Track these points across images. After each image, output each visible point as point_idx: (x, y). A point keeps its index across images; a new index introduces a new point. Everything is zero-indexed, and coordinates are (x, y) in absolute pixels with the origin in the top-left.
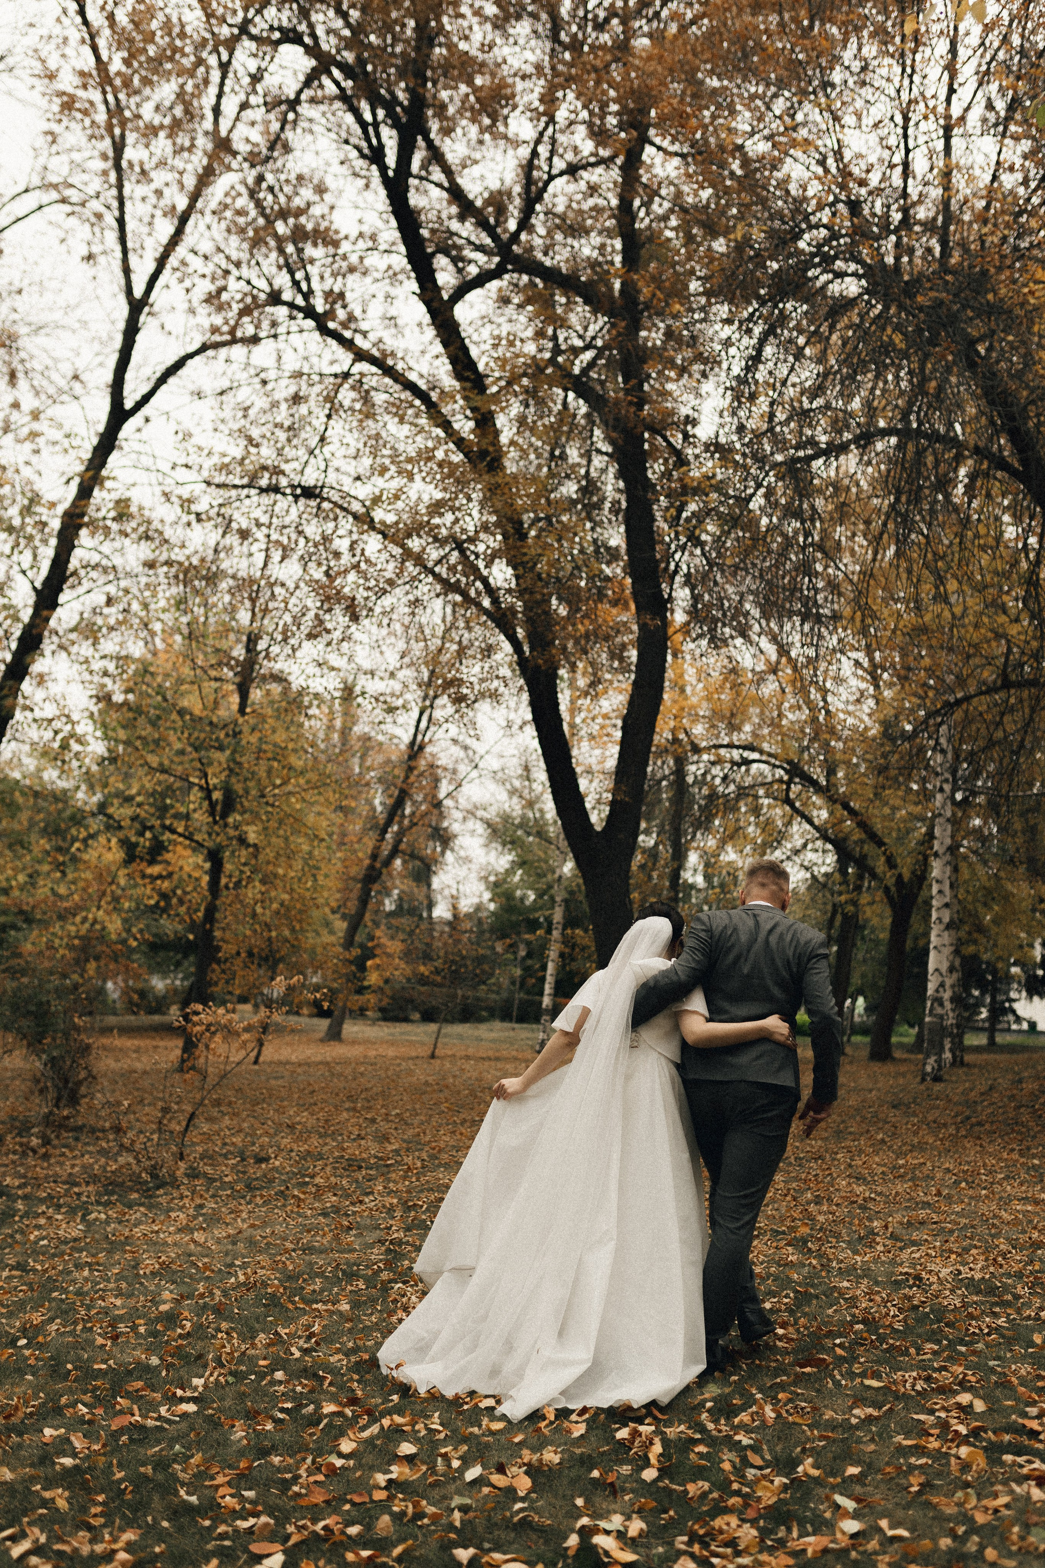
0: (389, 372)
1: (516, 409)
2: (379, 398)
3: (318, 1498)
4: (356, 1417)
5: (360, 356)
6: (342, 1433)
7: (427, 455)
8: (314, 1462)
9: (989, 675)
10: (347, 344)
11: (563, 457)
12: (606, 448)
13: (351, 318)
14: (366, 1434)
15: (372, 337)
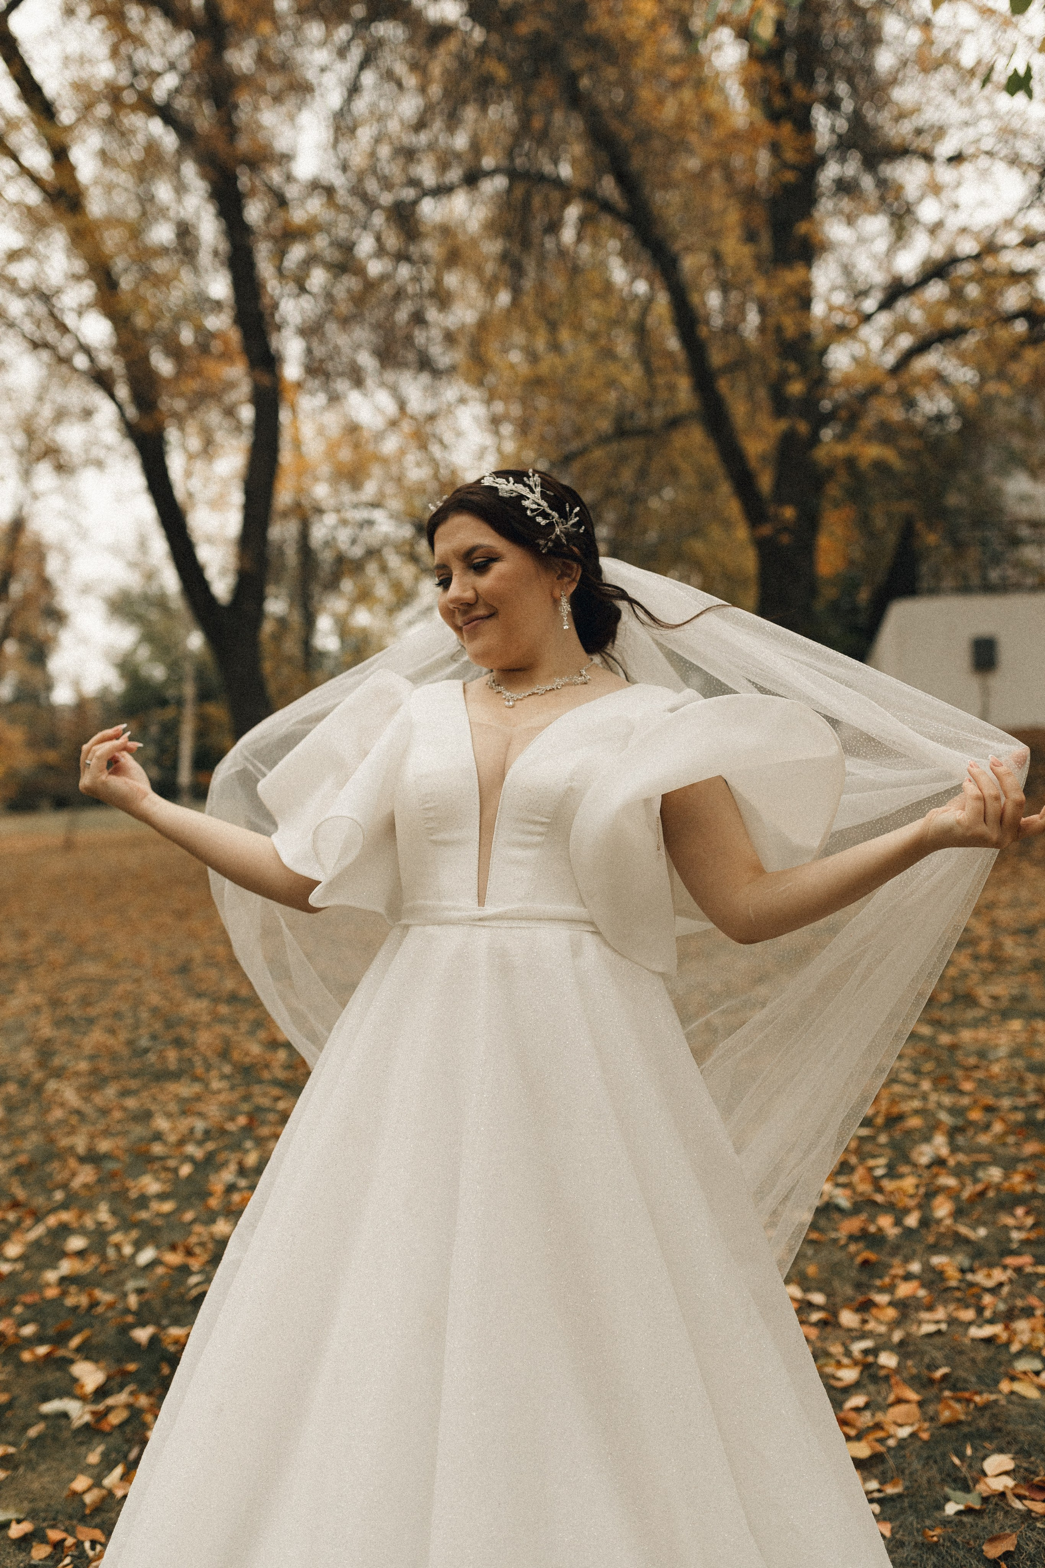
9: (604, 425)
11: (152, 197)
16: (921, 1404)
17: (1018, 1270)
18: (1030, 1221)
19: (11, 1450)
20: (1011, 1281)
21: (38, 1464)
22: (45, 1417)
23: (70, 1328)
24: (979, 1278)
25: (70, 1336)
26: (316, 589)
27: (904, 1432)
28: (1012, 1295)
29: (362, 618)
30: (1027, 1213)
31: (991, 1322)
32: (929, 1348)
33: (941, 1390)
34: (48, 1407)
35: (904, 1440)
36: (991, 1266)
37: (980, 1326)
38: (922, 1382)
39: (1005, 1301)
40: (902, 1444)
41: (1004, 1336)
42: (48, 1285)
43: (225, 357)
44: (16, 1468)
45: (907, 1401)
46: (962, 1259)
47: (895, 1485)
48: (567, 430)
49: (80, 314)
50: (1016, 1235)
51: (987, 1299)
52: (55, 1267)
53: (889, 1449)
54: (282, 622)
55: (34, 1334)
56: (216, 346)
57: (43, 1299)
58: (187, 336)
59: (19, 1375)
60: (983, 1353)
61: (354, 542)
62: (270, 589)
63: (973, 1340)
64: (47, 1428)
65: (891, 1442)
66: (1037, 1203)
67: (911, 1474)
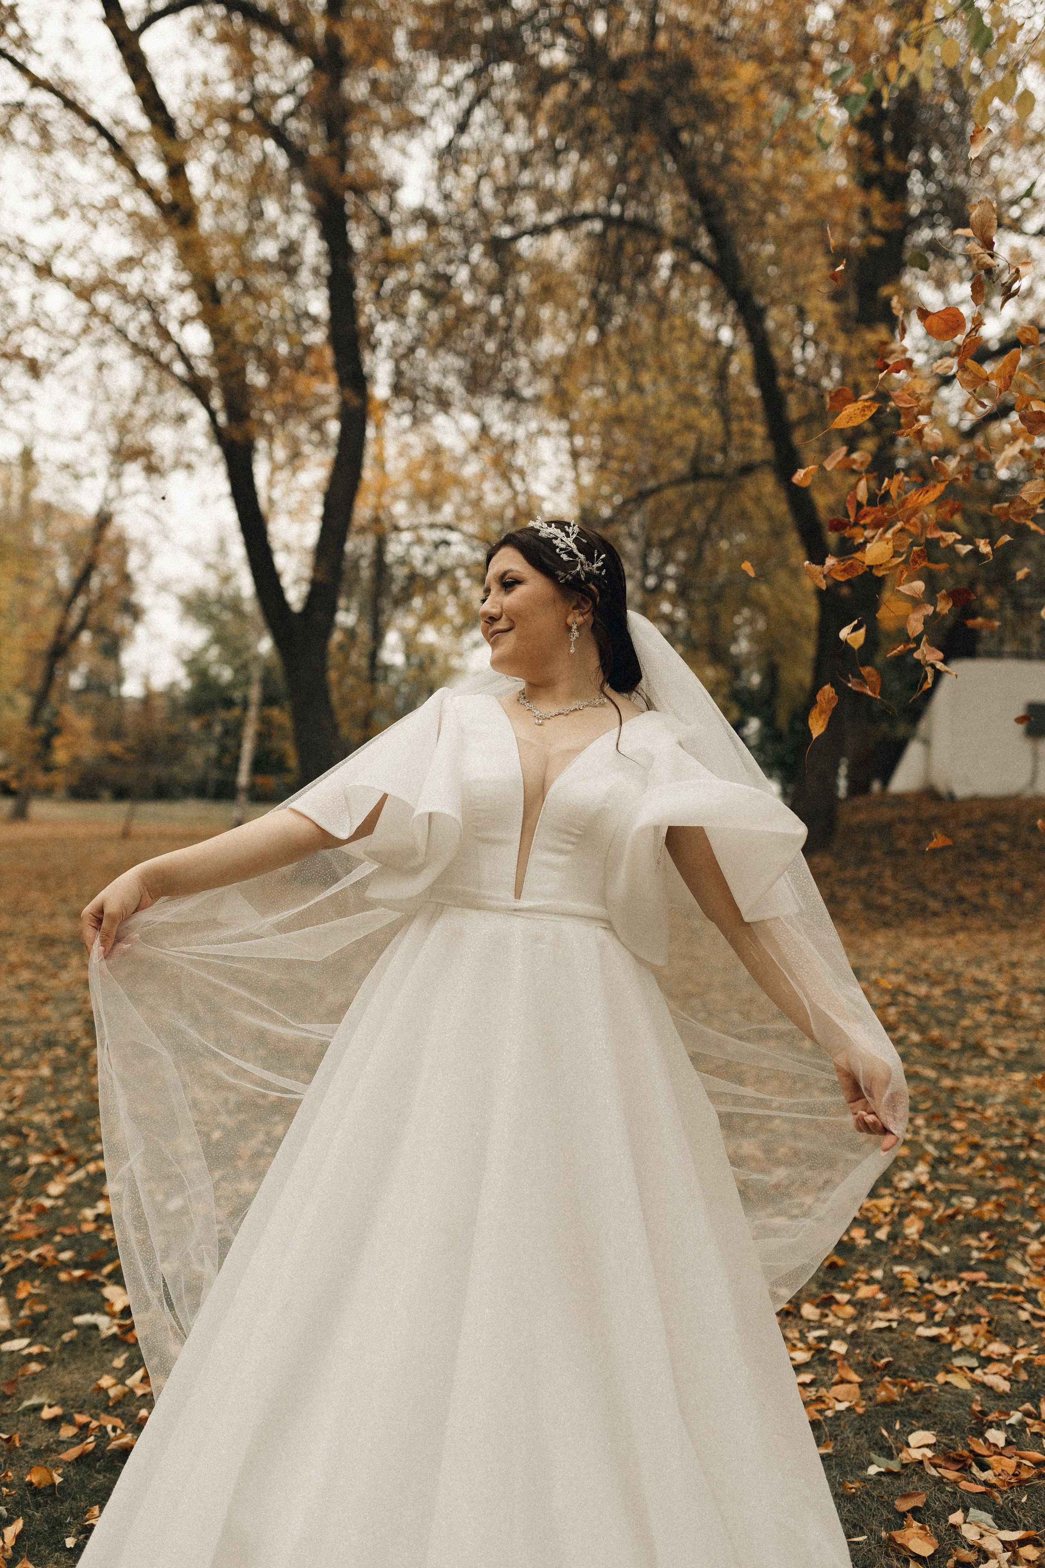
0: (70, 104)
1: (209, 155)
2: (60, 133)
3: (30, 1232)
4: (62, 1165)
5: (36, 83)
6: (49, 1178)
7: (114, 203)
8: (24, 1204)
9: (680, 466)
10: (21, 68)
11: (260, 214)
12: (305, 205)
13: (24, 35)
14: (73, 1178)
15: (50, 59)
16: (861, 1385)
17: (972, 1284)
18: (991, 1244)
19: (46, 1349)
20: (964, 1291)
21: (69, 1363)
22: (76, 1327)
23: (104, 1257)
24: (936, 1287)
25: (103, 1265)
26: (386, 603)
27: (841, 1407)
28: (963, 1304)
29: (429, 636)
30: (990, 1238)
31: (938, 1325)
32: (875, 1340)
33: (882, 1377)
34: (80, 1320)
35: (842, 1412)
36: (947, 1278)
37: (929, 1327)
38: (866, 1369)
39: (954, 1309)
40: (838, 1415)
41: (949, 1338)
42: (85, 1220)
43: (318, 372)
44: (50, 1364)
45: (850, 1382)
46: (922, 1270)
47: (827, 1447)
48: (644, 468)
49: (183, 323)
50: (975, 1254)
51: (939, 1306)
52: (93, 1207)
53: (826, 1417)
54: (351, 634)
55: (71, 1259)
56: (311, 362)
57: (81, 1232)
58: (283, 348)
59: (55, 1291)
60: (928, 1348)
61: (427, 560)
62: (342, 602)
63: (919, 1337)
64: (78, 1335)
65: (829, 1413)
66: (1000, 1229)
67: (842, 1440)
